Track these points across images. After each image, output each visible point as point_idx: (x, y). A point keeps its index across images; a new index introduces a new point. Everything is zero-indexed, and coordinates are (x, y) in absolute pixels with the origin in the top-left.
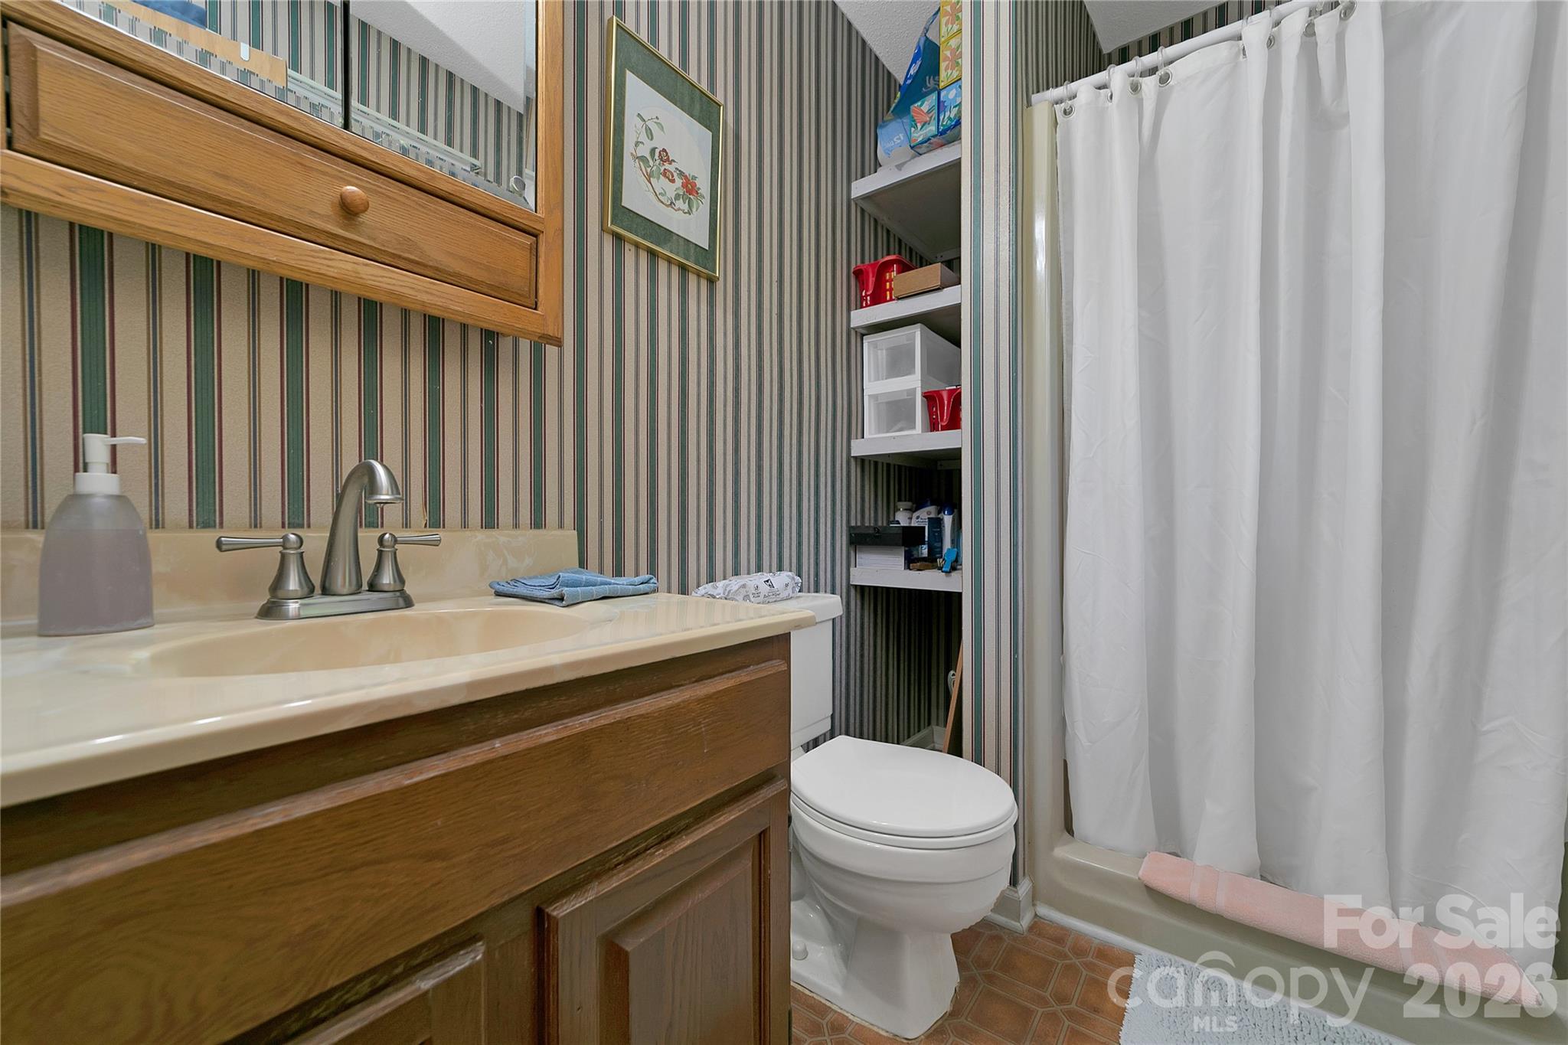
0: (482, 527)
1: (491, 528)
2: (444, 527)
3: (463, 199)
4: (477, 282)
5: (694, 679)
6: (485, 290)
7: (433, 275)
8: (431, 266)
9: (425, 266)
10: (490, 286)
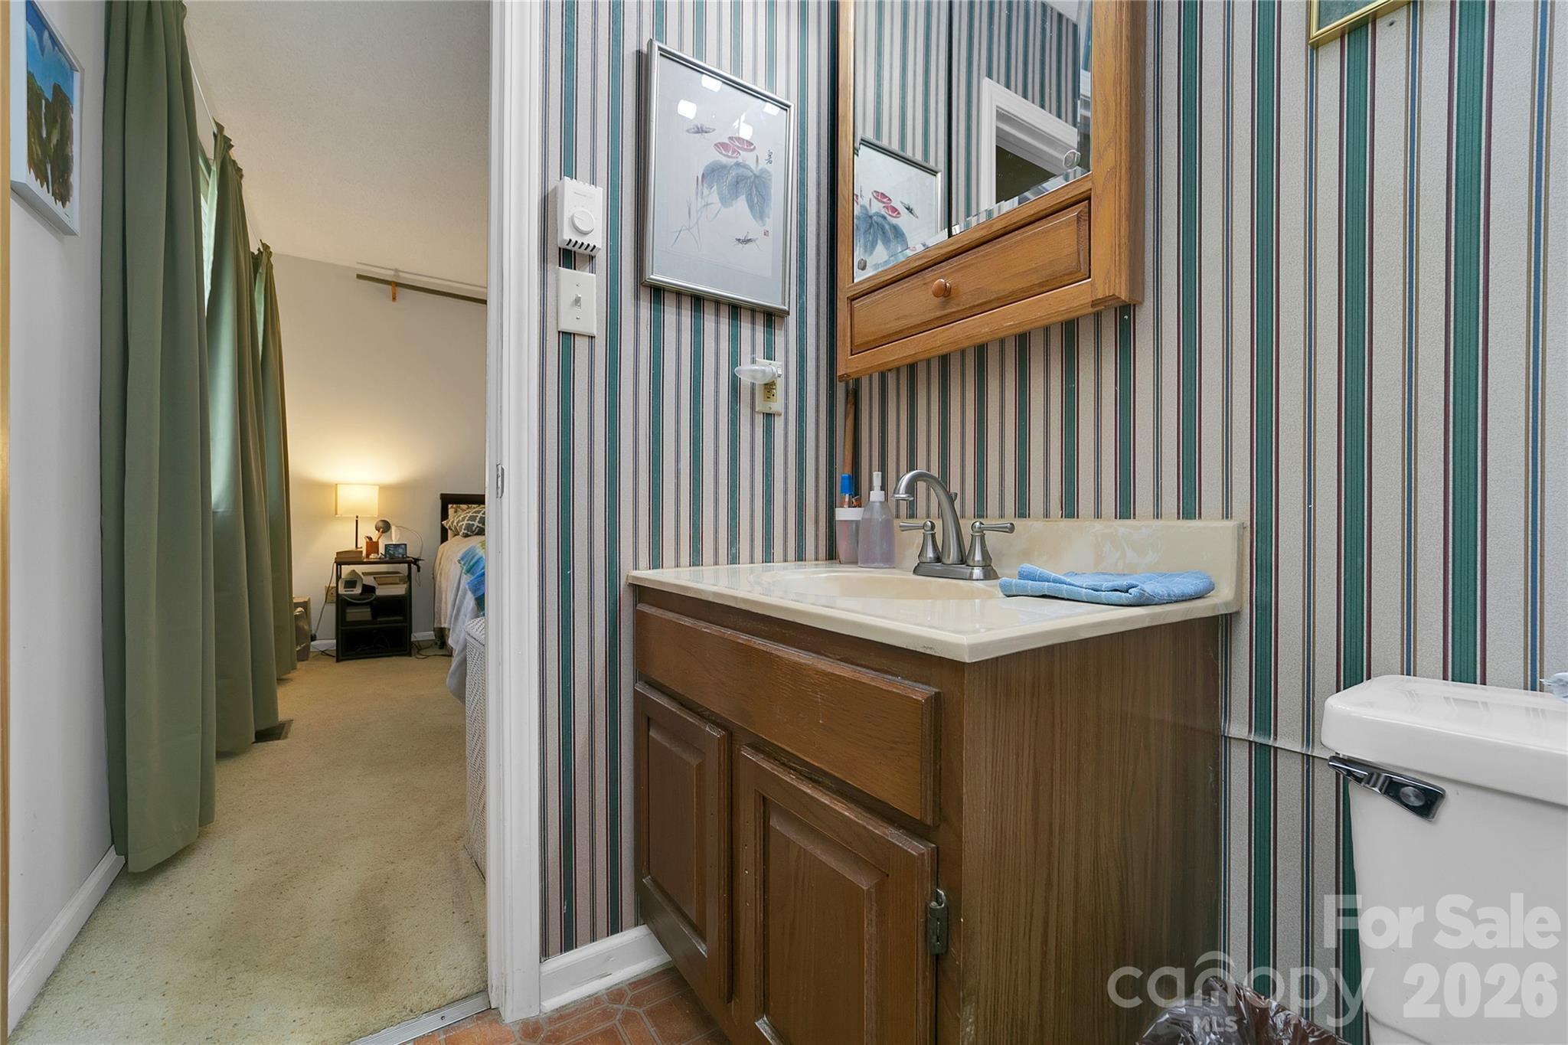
0: (1116, 518)
1: (1127, 518)
2: (1078, 517)
3: (1015, 223)
4: (1030, 288)
5: (839, 657)
6: (1038, 291)
7: (998, 305)
8: (993, 300)
9: (990, 302)
10: (1041, 285)
